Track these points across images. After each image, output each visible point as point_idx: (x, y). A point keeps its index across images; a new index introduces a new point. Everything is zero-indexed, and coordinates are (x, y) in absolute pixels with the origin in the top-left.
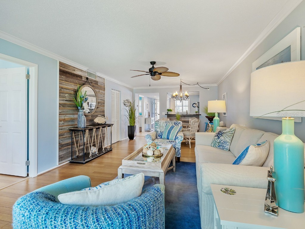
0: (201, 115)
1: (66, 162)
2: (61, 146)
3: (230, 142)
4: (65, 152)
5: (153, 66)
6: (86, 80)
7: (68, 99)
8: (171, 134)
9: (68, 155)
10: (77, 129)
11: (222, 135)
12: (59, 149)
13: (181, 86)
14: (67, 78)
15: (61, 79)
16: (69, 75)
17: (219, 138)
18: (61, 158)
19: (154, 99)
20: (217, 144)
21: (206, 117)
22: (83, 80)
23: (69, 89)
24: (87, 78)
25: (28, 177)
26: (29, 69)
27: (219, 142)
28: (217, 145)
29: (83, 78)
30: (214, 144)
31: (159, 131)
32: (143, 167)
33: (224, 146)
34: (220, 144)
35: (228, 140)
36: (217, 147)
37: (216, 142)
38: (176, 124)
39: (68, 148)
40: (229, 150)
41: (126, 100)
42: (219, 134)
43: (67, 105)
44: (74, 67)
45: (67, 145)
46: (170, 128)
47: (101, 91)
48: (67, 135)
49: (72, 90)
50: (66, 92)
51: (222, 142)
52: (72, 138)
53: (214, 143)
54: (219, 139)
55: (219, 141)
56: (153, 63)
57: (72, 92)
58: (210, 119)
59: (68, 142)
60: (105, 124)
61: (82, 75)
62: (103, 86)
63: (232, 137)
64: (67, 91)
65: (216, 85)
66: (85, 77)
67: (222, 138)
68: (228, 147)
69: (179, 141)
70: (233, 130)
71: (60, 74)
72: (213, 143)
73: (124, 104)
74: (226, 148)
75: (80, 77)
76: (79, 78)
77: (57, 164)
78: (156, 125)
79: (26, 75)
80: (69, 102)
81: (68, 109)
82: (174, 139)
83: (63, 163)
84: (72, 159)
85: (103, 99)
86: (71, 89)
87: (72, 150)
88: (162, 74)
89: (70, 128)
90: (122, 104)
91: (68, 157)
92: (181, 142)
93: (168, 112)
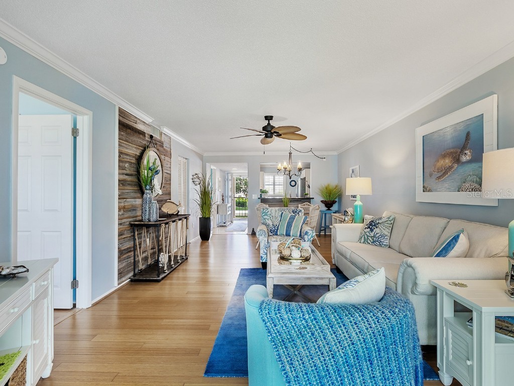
0: (313, 198)
1: (126, 281)
2: (121, 252)
3: (389, 235)
4: (124, 264)
5: (269, 122)
6: (150, 140)
7: (128, 172)
8: (292, 228)
9: (129, 269)
10: (142, 223)
11: (377, 226)
12: (119, 257)
13: (290, 154)
14: (128, 136)
15: (121, 137)
16: (129, 130)
17: (372, 230)
18: (121, 274)
19: (228, 173)
20: (371, 239)
21: (322, 201)
22: (147, 139)
23: (129, 155)
24: (151, 137)
25: (75, 309)
26: (76, 118)
27: (374, 237)
28: (370, 241)
29: (146, 135)
30: (365, 240)
31: (271, 224)
32: (304, 273)
33: (382, 241)
34: (375, 239)
35: (386, 232)
36: (371, 243)
37: (368, 236)
38: (296, 212)
39: (128, 256)
40: (389, 247)
41: (194, 174)
42: (371, 224)
43: (128, 183)
44: (136, 118)
45: (128, 250)
46: (290, 219)
47: (166, 158)
48: (128, 234)
49: (133, 157)
50: (126, 160)
51: (377, 236)
52: (134, 240)
53: (365, 238)
54: (373, 233)
55: (372, 234)
56: (269, 118)
57: (134, 161)
58: (328, 204)
59: (128, 246)
60: (177, 215)
61: (145, 131)
62: (169, 150)
63: (391, 228)
64: (127, 158)
65: (335, 153)
66: (148, 134)
67: (377, 230)
68: (386, 242)
69: (310, 237)
70: (391, 218)
71: (120, 129)
72: (363, 238)
73: (193, 182)
74: (384, 244)
75: (142, 134)
76: (141, 136)
77: (115, 285)
78: (264, 215)
79: (73, 129)
80: (130, 177)
81: (129, 188)
82: (298, 236)
83: (123, 282)
84: (135, 275)
85: (169, 172)
86: (132, 154)
87: (134, 259)
88: (282, 136)
89: (132, 223)
90: (191, 181)
91: (128, 272)
92: (312, 239)
93: (263, 194)
